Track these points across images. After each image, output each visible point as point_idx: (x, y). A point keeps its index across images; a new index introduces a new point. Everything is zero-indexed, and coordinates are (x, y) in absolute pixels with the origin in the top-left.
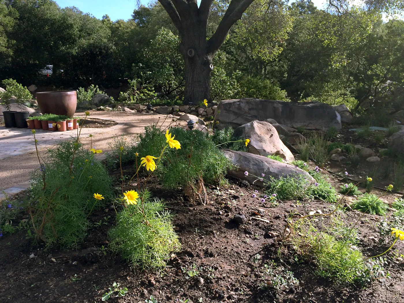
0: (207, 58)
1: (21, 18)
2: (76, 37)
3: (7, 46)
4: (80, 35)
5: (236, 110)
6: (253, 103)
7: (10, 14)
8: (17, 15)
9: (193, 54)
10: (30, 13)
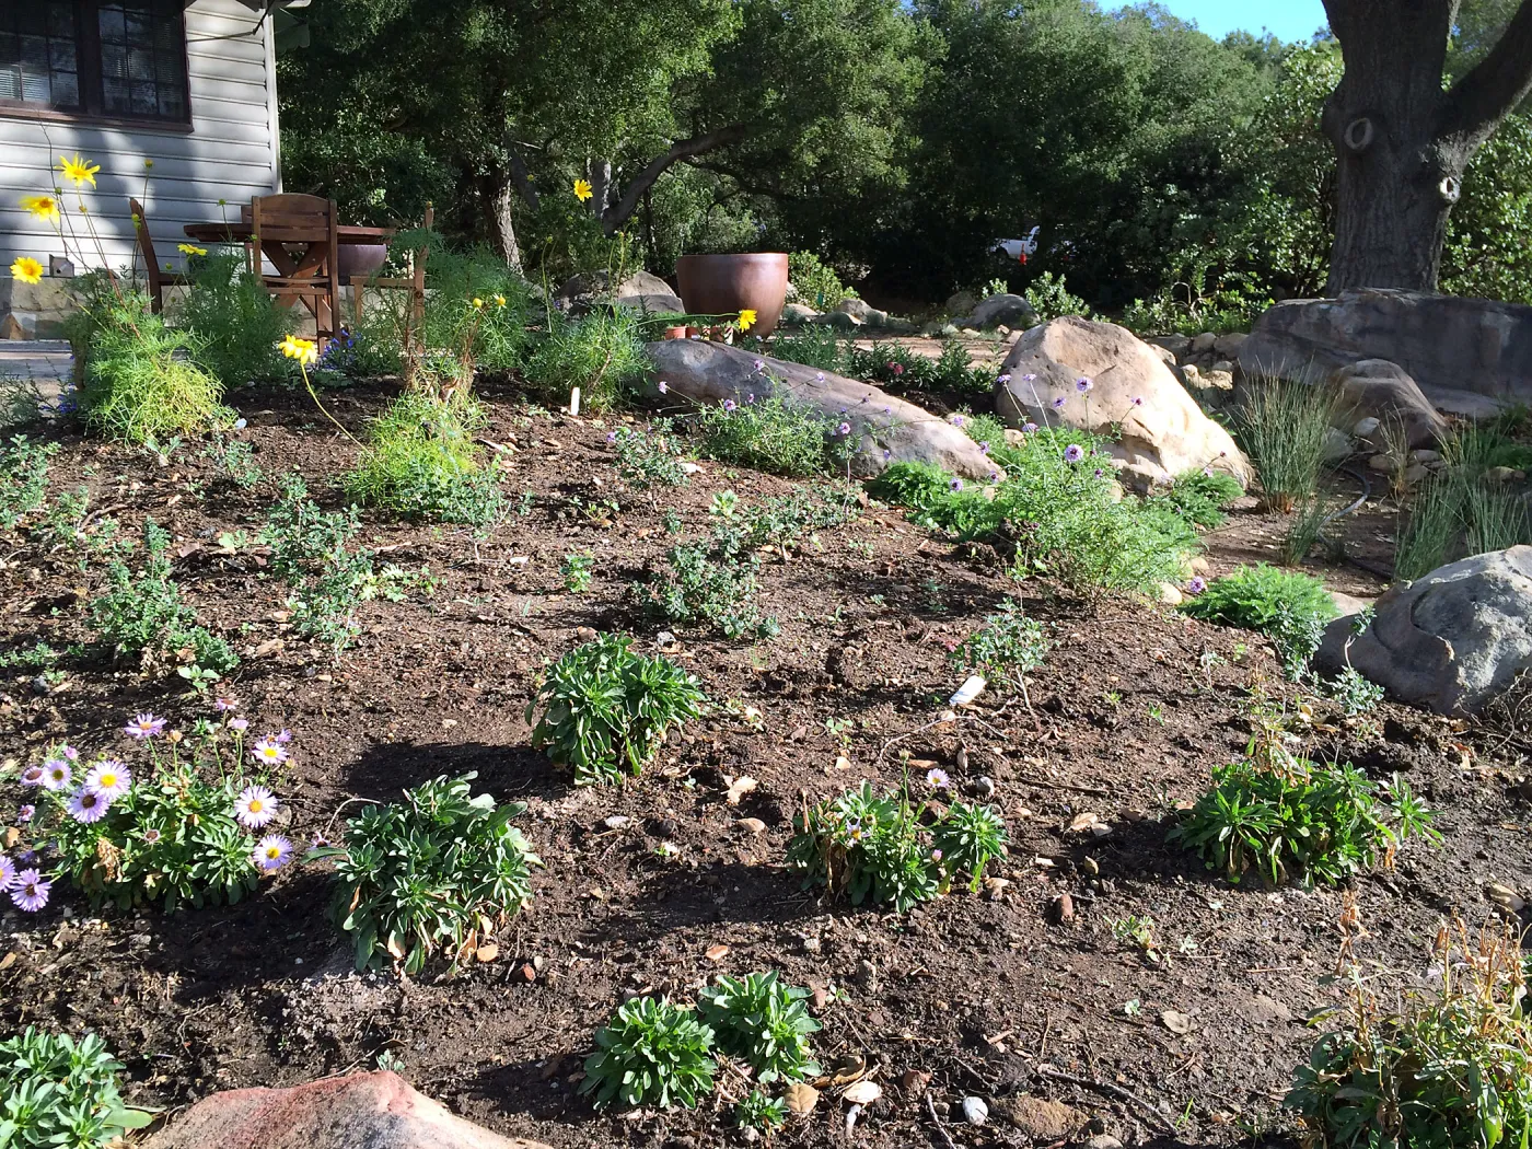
0: (1433, 155)
1: (954, 62)
2: (1129, 115)
3: (891, 156)
4: (1146, 109)
5: (1310, 335)
6: (1387, 308)
7: (920, 49)
8: (943, 49)
9: (1367, 139)
10: (988, 40)
